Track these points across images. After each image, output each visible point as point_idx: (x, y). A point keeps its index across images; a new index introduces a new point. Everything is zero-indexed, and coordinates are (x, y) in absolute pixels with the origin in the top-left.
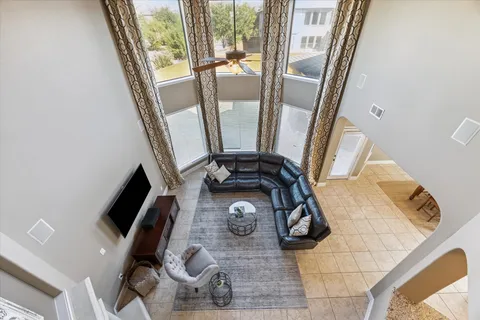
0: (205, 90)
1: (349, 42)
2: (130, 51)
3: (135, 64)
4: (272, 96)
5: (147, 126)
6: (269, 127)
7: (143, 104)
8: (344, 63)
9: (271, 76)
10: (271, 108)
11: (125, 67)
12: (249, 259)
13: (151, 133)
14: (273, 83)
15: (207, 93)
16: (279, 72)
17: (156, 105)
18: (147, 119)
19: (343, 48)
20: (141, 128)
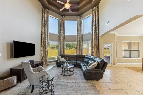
0: (61, 38)
1: (97, 20)
2: (45, 22)
3: (45, 24)
4: (80, 40)
5: (42, 40)
6: (80, 49)
7: (43, 34)
8: (97, 24)
9: (79, 34)
10: (80, 44)
11: (42, 25)
12: (68, 82)
13: (43, 43)
14: (80, 37)
15: (62, 39)
16: (81, 33)
17: (47, 35)
18: (43, 38)
19: (96, 21)
20: (40, 39)
